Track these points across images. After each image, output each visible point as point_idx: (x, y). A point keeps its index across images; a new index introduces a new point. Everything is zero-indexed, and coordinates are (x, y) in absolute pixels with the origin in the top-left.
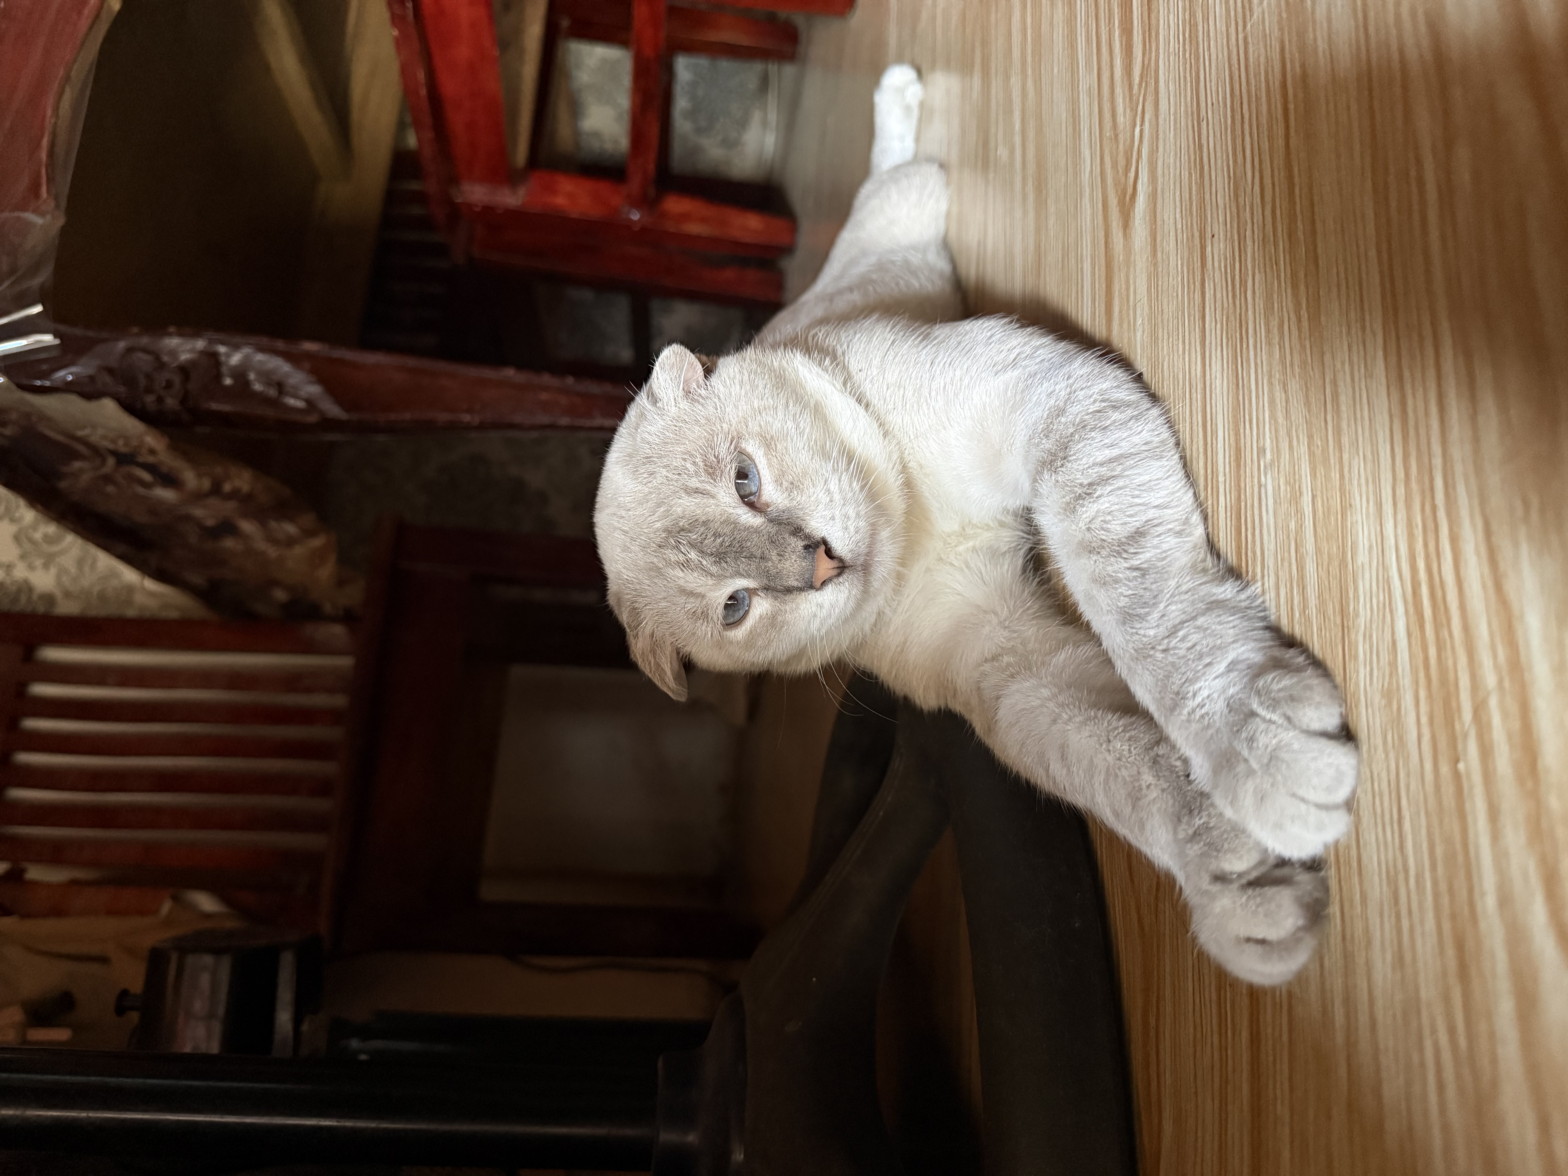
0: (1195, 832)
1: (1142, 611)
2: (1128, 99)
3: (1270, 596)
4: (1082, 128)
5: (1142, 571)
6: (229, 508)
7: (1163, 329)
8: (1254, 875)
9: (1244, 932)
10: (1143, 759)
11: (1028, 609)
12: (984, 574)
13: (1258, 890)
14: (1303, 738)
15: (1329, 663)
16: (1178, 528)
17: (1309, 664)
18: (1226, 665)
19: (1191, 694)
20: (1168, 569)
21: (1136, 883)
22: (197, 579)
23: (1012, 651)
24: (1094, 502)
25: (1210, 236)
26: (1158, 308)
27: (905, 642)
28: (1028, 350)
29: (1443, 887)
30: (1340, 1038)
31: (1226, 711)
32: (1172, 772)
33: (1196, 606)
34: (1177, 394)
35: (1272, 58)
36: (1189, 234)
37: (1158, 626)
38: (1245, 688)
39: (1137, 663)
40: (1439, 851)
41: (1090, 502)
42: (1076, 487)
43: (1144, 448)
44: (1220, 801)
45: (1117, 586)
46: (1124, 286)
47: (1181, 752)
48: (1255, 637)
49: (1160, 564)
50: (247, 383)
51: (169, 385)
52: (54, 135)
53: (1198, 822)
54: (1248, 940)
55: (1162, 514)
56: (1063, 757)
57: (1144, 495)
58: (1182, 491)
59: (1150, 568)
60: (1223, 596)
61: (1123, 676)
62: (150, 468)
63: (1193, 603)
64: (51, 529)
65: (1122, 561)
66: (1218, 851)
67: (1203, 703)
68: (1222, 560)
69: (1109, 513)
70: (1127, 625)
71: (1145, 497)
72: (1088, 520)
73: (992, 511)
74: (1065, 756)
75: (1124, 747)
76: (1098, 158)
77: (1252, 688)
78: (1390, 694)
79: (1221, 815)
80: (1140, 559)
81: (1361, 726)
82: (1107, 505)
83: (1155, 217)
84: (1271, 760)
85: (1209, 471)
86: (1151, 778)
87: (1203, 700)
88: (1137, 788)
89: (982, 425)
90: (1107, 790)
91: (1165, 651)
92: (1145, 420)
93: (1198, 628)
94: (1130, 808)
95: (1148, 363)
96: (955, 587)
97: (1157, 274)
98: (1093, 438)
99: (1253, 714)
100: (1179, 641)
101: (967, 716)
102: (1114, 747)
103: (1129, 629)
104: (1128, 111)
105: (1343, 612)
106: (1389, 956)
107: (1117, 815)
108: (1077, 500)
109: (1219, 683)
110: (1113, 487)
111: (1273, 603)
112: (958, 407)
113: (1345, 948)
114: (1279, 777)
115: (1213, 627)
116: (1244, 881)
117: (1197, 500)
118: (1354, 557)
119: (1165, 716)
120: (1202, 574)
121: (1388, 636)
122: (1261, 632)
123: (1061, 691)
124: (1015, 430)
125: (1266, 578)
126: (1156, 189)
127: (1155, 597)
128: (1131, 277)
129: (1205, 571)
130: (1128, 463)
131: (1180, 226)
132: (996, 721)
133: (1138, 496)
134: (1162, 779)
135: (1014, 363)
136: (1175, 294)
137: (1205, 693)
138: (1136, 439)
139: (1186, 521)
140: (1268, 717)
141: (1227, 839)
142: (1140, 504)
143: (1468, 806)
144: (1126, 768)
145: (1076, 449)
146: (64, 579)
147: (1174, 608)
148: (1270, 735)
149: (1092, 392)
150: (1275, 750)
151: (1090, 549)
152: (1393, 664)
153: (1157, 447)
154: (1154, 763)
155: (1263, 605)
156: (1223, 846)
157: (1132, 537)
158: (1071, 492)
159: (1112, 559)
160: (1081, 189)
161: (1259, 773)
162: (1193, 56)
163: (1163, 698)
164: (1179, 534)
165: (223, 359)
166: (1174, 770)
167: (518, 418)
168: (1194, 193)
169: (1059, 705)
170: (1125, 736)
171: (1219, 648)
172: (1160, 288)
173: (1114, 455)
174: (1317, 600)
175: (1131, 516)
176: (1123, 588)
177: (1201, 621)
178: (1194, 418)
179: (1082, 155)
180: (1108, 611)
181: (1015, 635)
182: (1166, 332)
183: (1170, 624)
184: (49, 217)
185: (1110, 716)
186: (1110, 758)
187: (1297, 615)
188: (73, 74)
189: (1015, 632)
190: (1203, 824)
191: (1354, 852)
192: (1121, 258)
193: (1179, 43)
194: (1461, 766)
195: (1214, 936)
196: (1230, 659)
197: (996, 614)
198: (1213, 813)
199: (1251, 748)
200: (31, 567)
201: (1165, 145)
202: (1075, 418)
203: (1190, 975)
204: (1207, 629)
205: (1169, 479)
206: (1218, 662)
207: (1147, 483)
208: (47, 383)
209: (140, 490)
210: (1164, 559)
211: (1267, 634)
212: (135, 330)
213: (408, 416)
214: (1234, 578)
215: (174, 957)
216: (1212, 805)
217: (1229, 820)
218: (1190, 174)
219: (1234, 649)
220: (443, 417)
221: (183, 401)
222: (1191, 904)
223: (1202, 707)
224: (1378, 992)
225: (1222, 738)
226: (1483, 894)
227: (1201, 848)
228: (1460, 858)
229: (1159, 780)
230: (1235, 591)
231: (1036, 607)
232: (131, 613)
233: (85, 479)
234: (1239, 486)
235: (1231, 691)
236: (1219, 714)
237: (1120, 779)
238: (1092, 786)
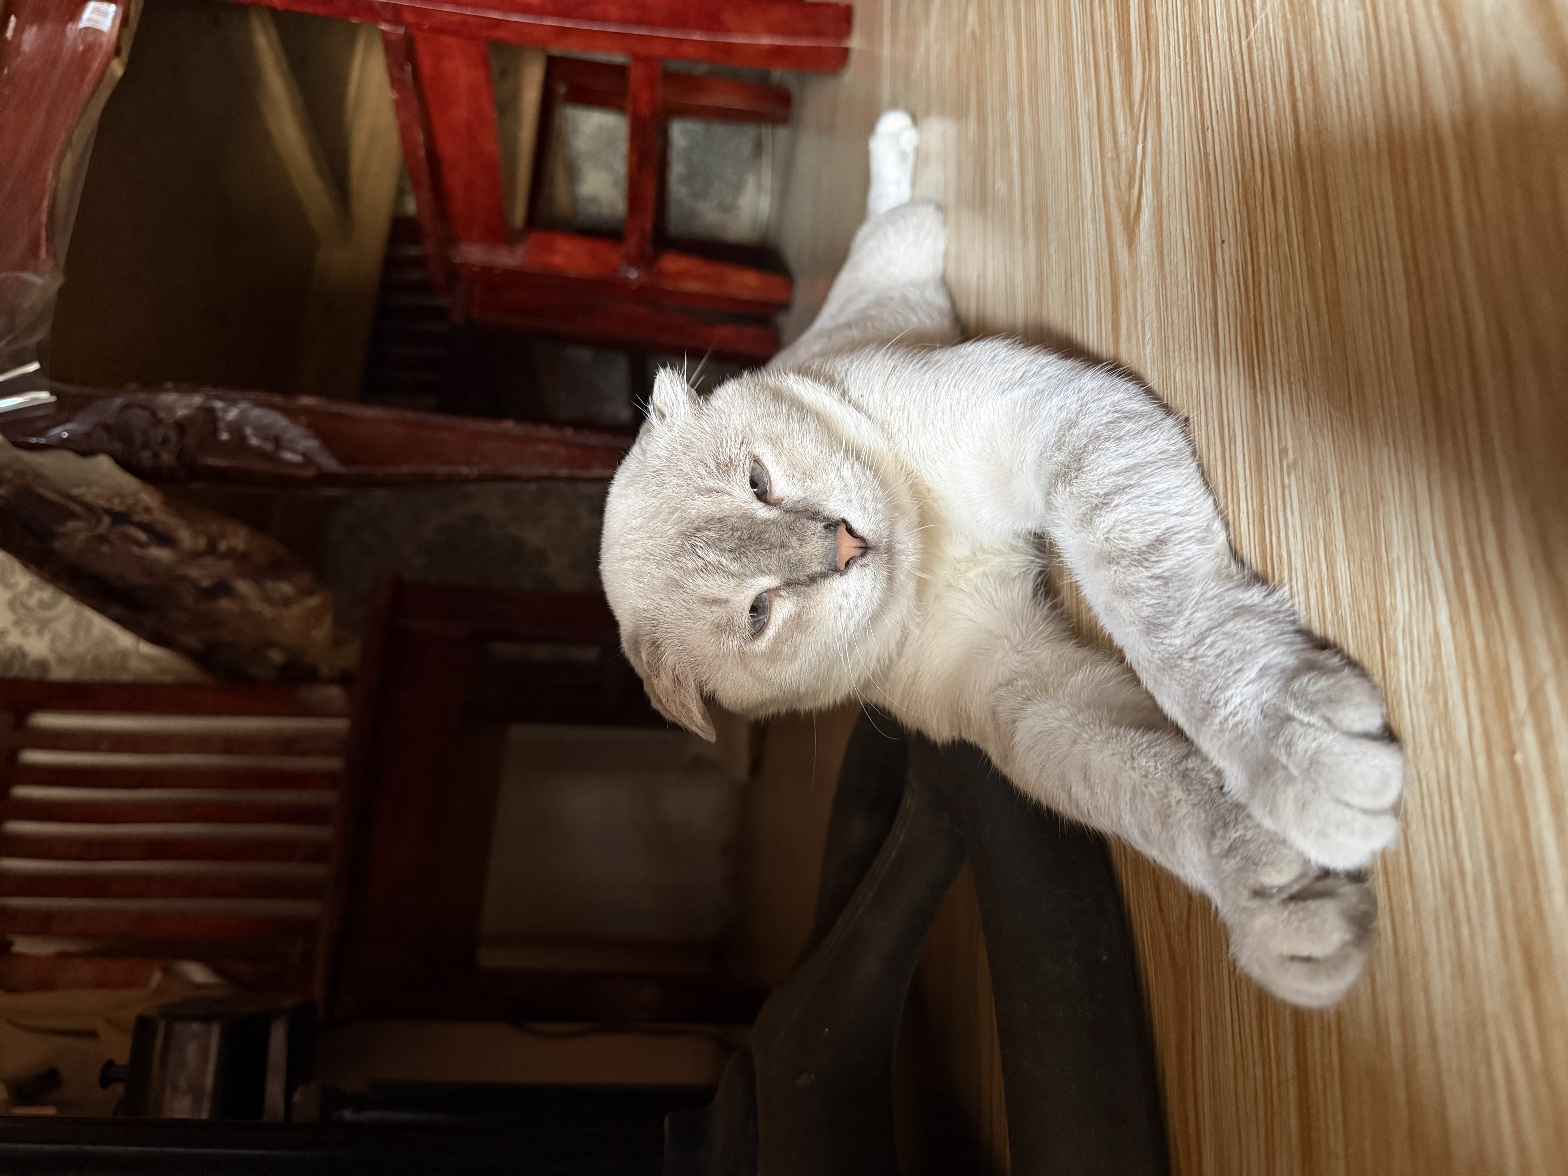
0: (1231, 846)
1: (1167, 620)
2: (1128, 117)
3: (1299, 599)
4: (1082, 152)
5: (1165, 580)
6: (224, 567)
7: (1174, 340)
8: (1296, 888)
9: (1287, 949)
10: (1171, 775)
11: (1042, 632)
12: (995, 599)
13: (1301, 905)
14: (1344, 740)
15: (1366, 663)
16: (1200, 535)
17: (1345, 664)
18: (1259, 669)
19: (1222, 702)
20: (1191, 576)
21: (1165, 910)
22: (192, 641)
23: (1027, 674)
24: (1111, 511)
25: (1220, 242)
26: (1168, 319)
27: (916, 673)
28: (1035, 368)
29: (1505, 888)
30: (1396, 1059)
31: (1260, 717)
32: (1203, 785)
33: (1222, 613)
34: (1191, 405)
35: (1278, 60)
36: (1198, 243)
37: (1184, 634)
38: (1279, 692)
39: (1163, 673)
40: (1498, 850)
41: (1107, 512)
42: (1092, 497)
43: (1160, 457)
44: (1257, 811)
45: (1139, 596)
46: (1131, 303)
47: (1214, 764)
48: (1286, 641)
49: (1184, 571)
50: (243, 438)
51: (165, 441)
52: (54, 197)
53: (1234, 835)
54: (1293, 958)
55: (1182, 521)
56: (1086, 778)
57: (1163, 503)
58: (1202, 498)
59: (1173, 576)
60: (1250, 601)
61: (1149, 688)
62: (146, 527)
63: (1220, 609)
64: (47, 593)
65: (1143, 570)
66: (1256, 864)
67: (1236, 711)
68: (1246, 568)
69: (1127, 522)
70: (1151, 635)
71: (1164, 505)
72: (1106, 530)
73: (1003, 535)
74: (1088, 777)
75: (1149, 764)
76: (1100, 179)
77: (1287, 691)
78: (1436, 688)
79: (1259, 826)
80: (1162, 567)
81: (1405, 727)
82: (1125, 514)
83: (1161, 230)
84: (1311, 764)
85: (1228, 478)
86: (1181, 793)
87: (1235, 708)
88: (1166, 805)
89: (991, 444)
90: (1133, 811)
91: (1193, 659)
92: (1160, 429)
93: (1226, 634)
94: (1160, 827)
95: (1159, 376)
96: (967, 614)
97: (1165, 286)
98: (1108, 449)
99: (1289, 718)
100: (1206, 649)
101: (982, 746)
102: (1138, 764)
103: (1154, 639)
104: (1129, 130)
105: (1379, 608)
106: (1448, 968)
107: (1145, 835)
108: (1093, 510)
109: (1251, 689)
110: (1130, 496)
111: (1303, 606)
112: (966, 427)
113: (1398, 964)
114: (1322, 783)
115: (1242, 633)
116: (1285, 895)
117: (1217, 508)
118: (1388, 550)
119: (1195, 727)
120: (1227, 580)
121: (1430, 629)
122: (1292, 635)
123: (1080, 710)
124: (1025, 447)
125: (1294, 581)
126: (1162, 202)
127: (1180, 605)
128: (1139, 292)
129: (1229, 577)
130: (1145, 472)
131: (1187, 236)
132: (1013, 746)
133: (1156, 504)
134: (1193, 793)
135: (1021, 381)
136: (1185, 304)
137: (1237, 701)
138: (1152, 448)
139: (1208, 529)
140: (1306, 720)
141: (1264, 852)
142: (1159, 512)
143: (1528, 798)
144: (1153, 785)
145: (1090, 459)
146: (59, 644)
147: (1199, 615)
148: (1309, 738)
149: (1104, 404)
150: (1314, 753)
151: (1109, 559)
152: (1437, 657)
153: (1174, 456)
154: (1183, 777)
155: (1292, 610)
156: (1261, 859)
157: (1153, 545)
158: (1088, 502)
159: (1133, 569)
160: (1083, 213)
161: (1300, 779)
162: (1194, 69)
163: (1192, 708)
164: (1201, 541)
165: (220, 414)
166: (1206, 783)
167: (515, 470)
168: (1201, 201)
169: (1079, 725)
170: (1150, 752)
171: (1250, 653)
172: (1169, 300)
173: (1130, 464)
174: (1350, 598)
175: (1151, 524)
176: (1147, 598)
177: (1229, 627)
178: (1210, 426)
179: (1083, 180)
180: (1130, 622)
181: (1029, 659)
182: (1177, 343)
183: (1197, 632)
184: (47, 277)
185: (1132, 734)
186: (1135, 775)
187: (1329, 615)
188: (74, 138)
189: (1029, 655)
190: (1240, 836)
191: (1403, 860)
192: (1127, 276)
193: (1180, 58)
194: (1518, 757)
195: (1255, 955)
196: (1261, 664)
197: (1008, 639)
198: (1250, 824)
199: (1289, 755)
200: (25, 634)
201: (1169, 158)
202: (1088, 430)
203: (1227, 1003)
204: (1235, 634)
205: (1188, 487)
206: (1249, 668)
207: (1166, 491)
208: (43, 441)
209: (136, 550)
210: (1187, 566)
211: (1299, 638)
212: (133, 386)
213: (405, 469)
214: (1260, 584)
215: (162, 1025)
216: (1249, 816)
217: (1268, 832)
218: (1196, 184)
219: (1266, 653)
220: (441, 470)
221: (179, 457)
222: (1228, 924)
223: (1235, 715)
224: (1437, 1006)
225: (1257, 747)
226: (1550, 892)
227: (1238, 863)
228: (1522, 857)
229: (1189, 794)
230: (1261, 596)
231: (1049, 630)
232: (125, 677)
233: (81, 537)
234: (1261, 490)
235: (1265, 697)
236: (1253, 721)
237: (1147, 797)
238: (1118, 807)
